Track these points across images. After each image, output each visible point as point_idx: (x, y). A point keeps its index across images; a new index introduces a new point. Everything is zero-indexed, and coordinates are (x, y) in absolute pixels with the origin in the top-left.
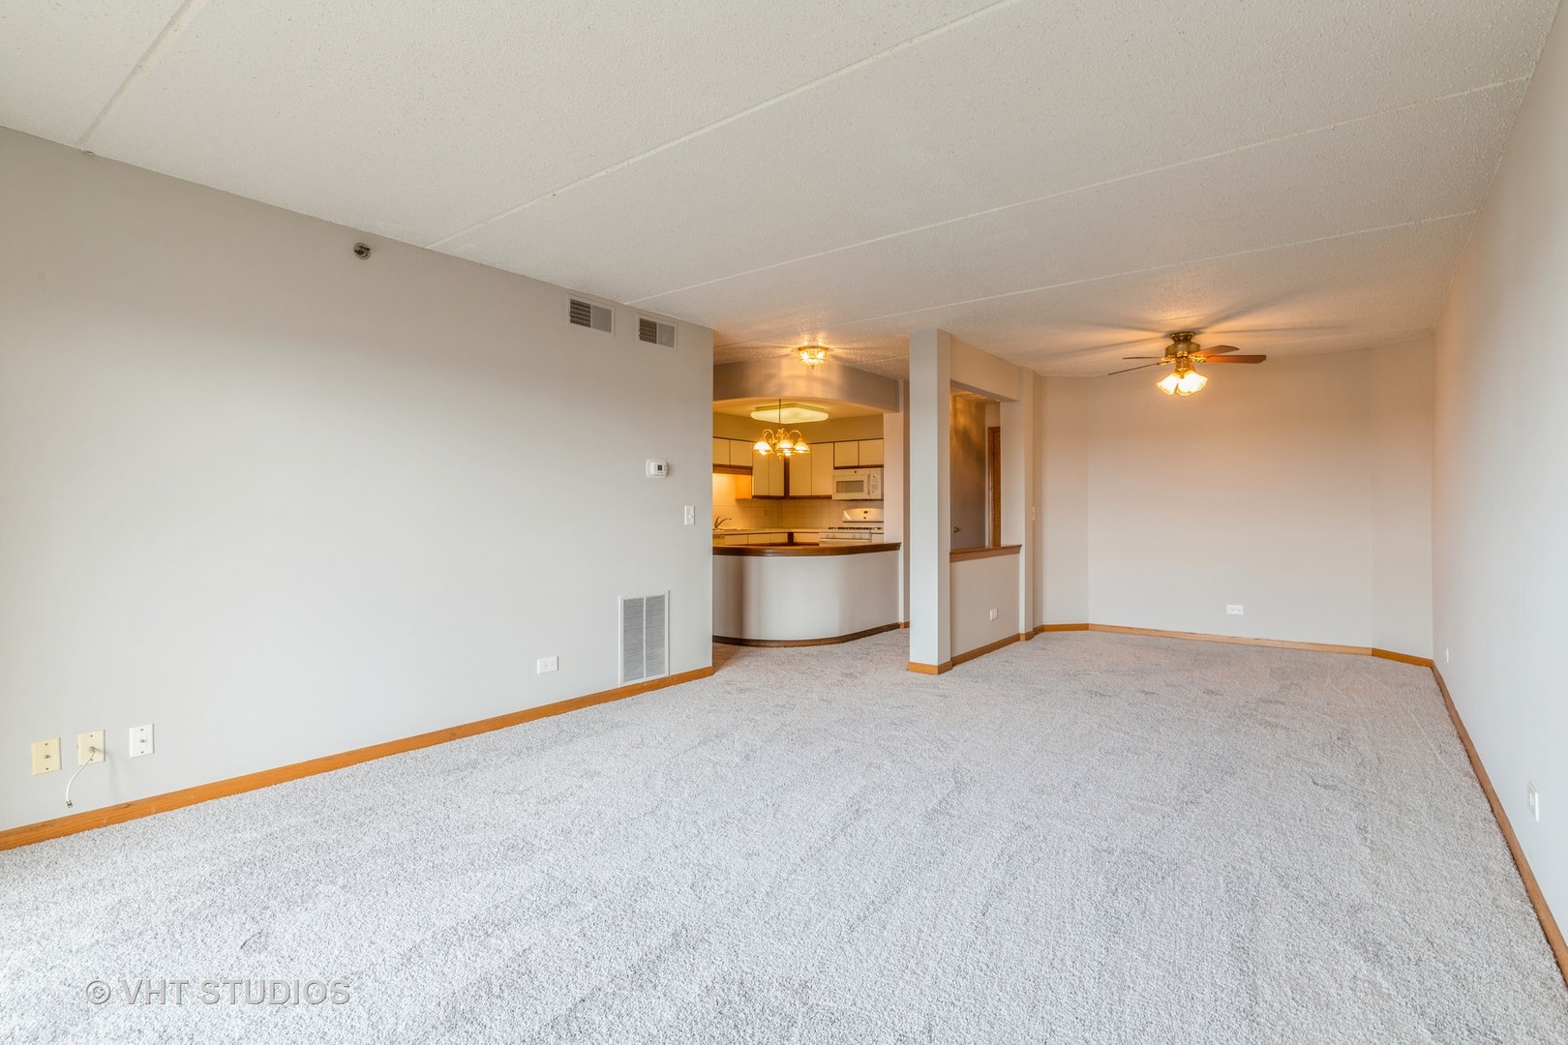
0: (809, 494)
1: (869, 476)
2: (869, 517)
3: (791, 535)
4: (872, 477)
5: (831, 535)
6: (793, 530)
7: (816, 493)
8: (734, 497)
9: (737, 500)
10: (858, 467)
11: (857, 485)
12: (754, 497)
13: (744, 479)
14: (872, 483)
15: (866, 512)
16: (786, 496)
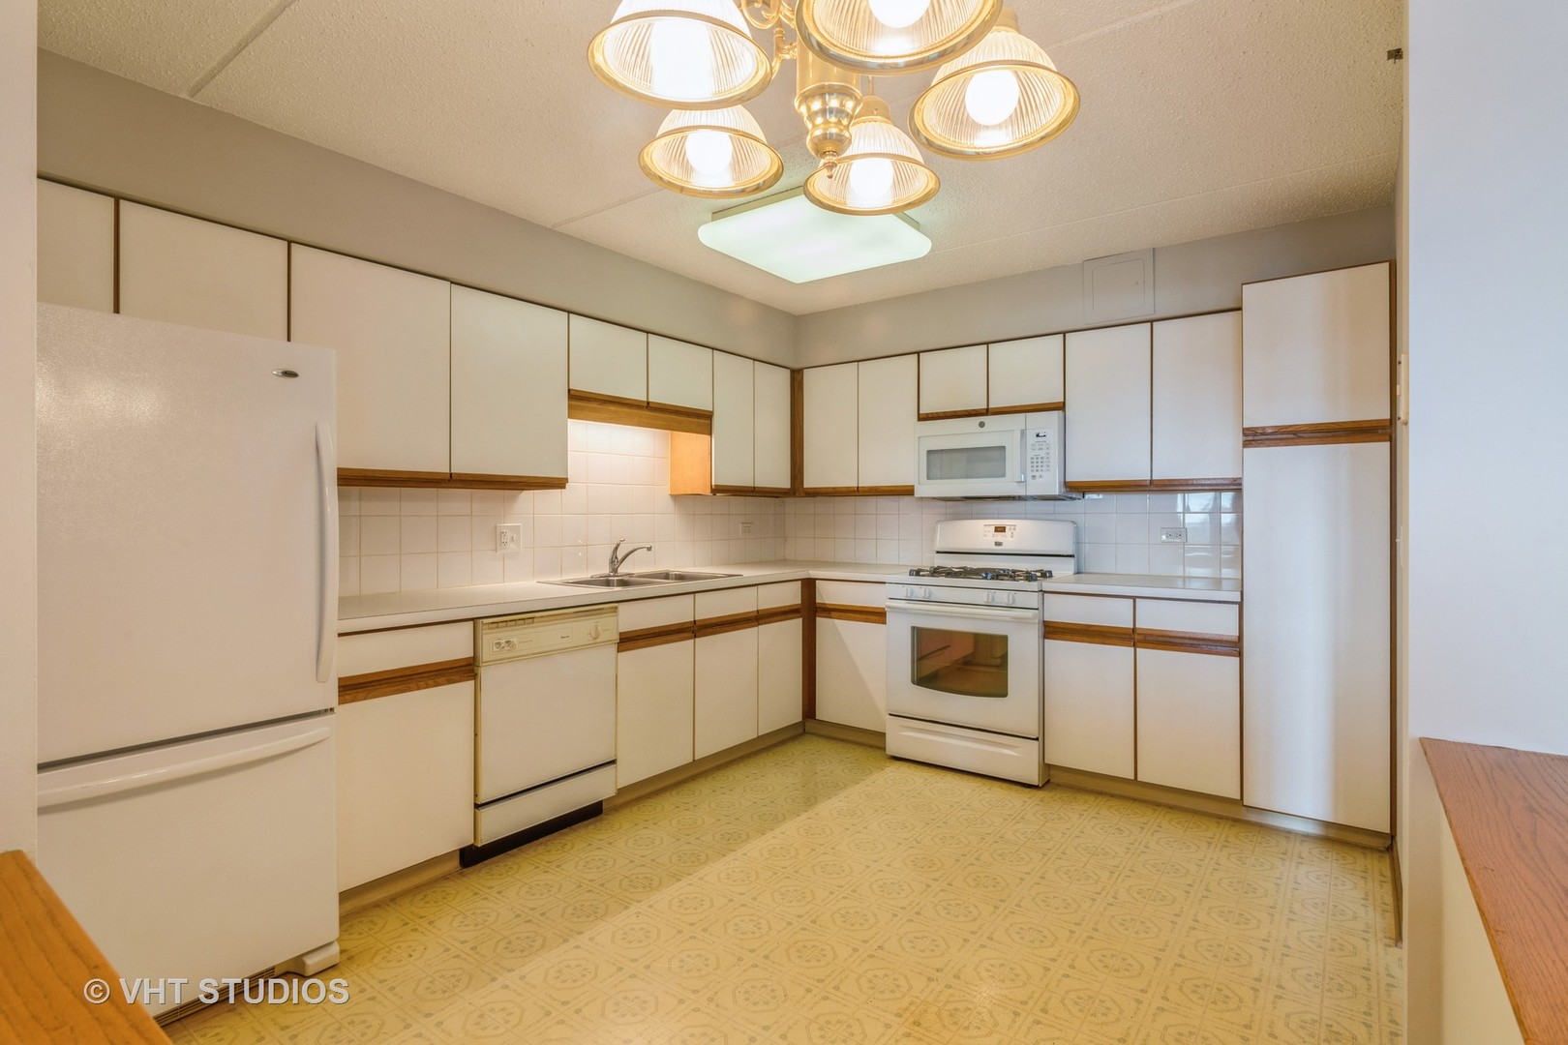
0: (854, 484)
1: (1023, 433)
2: (1009, 542)
3: (809, 585)
4: (1031, 438)
5: (920, 592)
6: (813, 573)
7: (866, 482)
8: (666, 490)
9: (676, 498)
10: (987, 412)
11: (990, 458)
12: (717, 490)
13: (691, 443)
14: (1030, 454)
15: (1000, 529)
16: (797, 489)
